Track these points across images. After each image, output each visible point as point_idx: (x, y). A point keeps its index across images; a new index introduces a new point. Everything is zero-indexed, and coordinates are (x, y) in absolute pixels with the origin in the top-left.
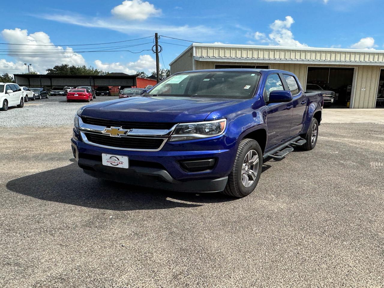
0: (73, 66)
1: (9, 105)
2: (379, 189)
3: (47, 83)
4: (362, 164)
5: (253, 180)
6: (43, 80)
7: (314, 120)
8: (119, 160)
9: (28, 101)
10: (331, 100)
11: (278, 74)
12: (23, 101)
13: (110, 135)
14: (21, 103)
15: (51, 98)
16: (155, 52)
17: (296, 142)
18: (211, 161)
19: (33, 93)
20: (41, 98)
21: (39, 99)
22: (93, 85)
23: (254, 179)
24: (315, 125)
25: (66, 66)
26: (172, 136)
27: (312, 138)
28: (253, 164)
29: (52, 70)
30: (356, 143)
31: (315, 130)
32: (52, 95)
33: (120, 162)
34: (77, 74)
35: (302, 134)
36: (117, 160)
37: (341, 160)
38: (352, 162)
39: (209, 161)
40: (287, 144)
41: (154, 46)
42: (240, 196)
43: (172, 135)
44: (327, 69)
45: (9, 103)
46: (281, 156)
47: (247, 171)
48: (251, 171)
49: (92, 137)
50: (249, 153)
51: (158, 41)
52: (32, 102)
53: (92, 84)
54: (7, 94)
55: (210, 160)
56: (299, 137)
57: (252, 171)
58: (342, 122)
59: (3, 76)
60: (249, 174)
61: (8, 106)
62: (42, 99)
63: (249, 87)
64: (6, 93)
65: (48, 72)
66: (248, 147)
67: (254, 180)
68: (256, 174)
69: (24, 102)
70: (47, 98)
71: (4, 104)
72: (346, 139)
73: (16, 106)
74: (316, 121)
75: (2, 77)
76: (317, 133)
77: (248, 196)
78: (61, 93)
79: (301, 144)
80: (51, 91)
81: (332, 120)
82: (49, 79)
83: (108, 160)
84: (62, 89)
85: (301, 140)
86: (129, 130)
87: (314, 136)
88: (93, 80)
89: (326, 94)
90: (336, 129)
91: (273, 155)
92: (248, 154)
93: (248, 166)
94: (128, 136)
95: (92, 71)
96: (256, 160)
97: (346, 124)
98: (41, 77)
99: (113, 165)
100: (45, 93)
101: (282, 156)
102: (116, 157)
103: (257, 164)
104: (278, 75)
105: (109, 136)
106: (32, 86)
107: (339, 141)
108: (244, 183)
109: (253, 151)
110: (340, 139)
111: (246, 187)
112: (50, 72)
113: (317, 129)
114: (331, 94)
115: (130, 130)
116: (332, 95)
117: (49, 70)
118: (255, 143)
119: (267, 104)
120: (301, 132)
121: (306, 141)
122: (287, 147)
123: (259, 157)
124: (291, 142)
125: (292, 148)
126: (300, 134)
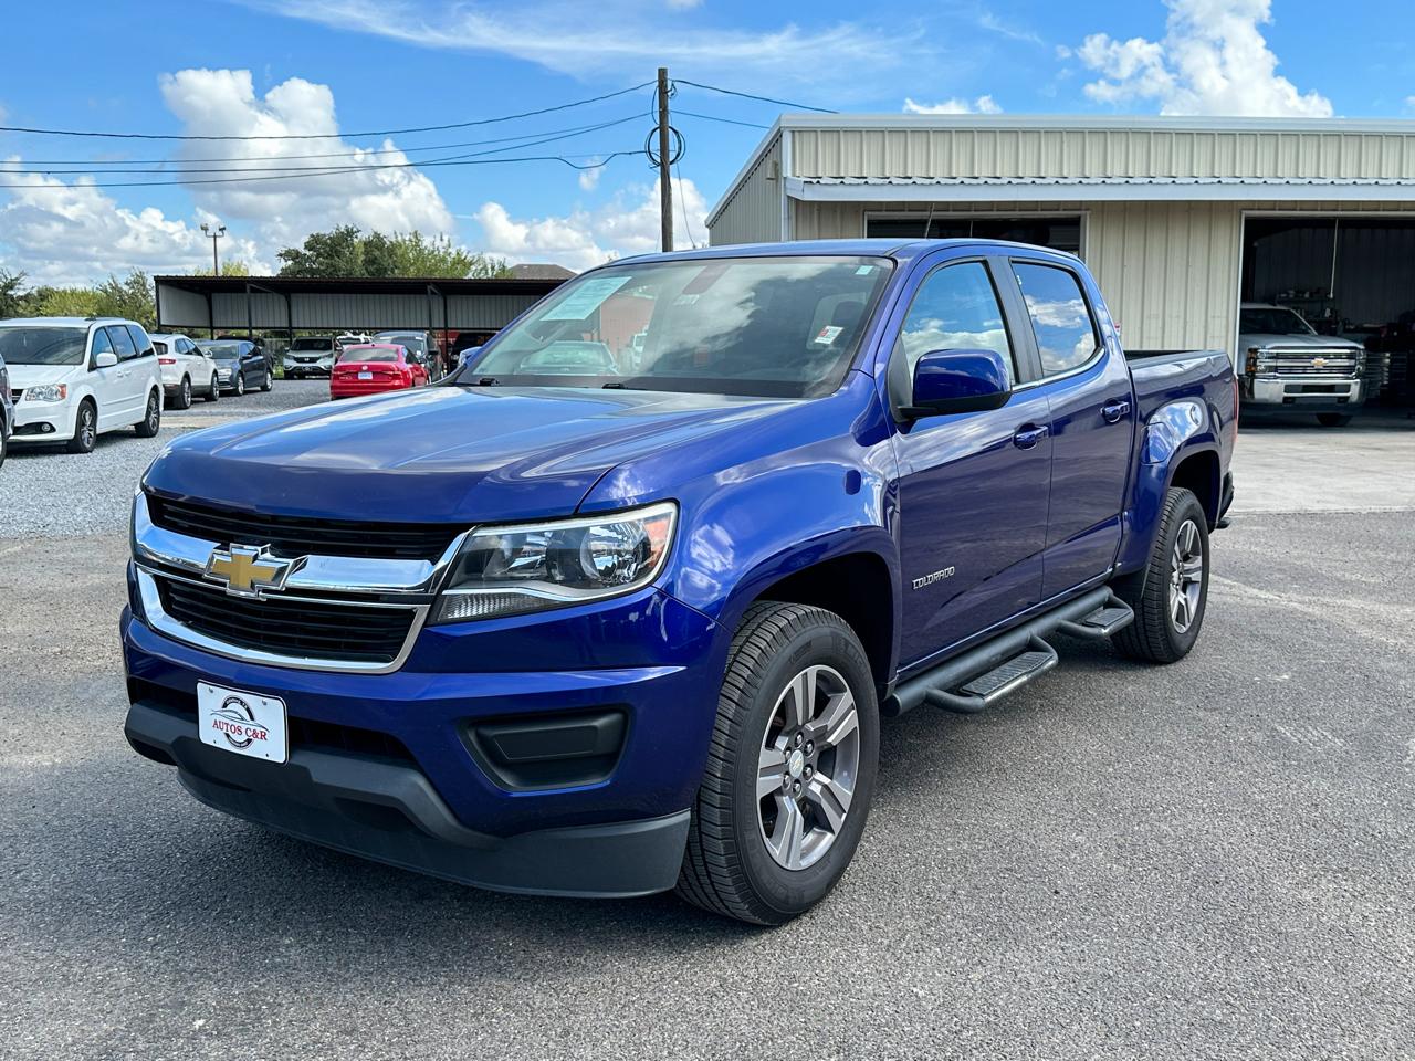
0: (377, 235)
1: (103, 427)
2: (1392, 898)
3: (273, 314)
4: (1369, 745)
5: (832, 831)
6: (257, 299)
7: (1181, 500)
8: (252, 718)
9: (193, 402)
10: (1347, 388)
11: (985, 263)
12: (157, 404)
13: (224, 585)
14: (148, 414)
15: (280, 388)
16: (659, 161)
17: (1081, 619)
18: (606, 728)
19: (213, 365)
20: (241, 388)
21: (234, 393)
22: (443, 326)
23: (837, 822)
24: (1192, 527)
25: (350, 233)
26: (445, 593)
27: (1176, 598)
28: (829, 740)
29: (298, 253)
30: (1388, 626)
31: (1195, 551)
32: (290, 375)
33: (258, 730)
34: (389, 275)
35: (1118, 578)
36: (247, 716)
37: (1285, 721)
38: (1333, 731)
39: (595, 728)
40: (1033, 630)
41: (655, 130)
42: (758, 920)
43: (445, 586)
44: (1325, 224)
45: (100, 417)
46: (981, 696)
47: (797, 781)
48: (819, 776)
49: (177, 598)
50: (796, 682)
51: (669, 108)
52: (207, 408)
53: (438, 323)
54: (95, 373)
55: (599, 723)
56: (1107, 592)
57: (826, 780)
58: (1374, 508)
59: (127, 284)
60: (809, 795)
61: (98, 432)
62: (245, 392)
63: (836, 334)
64: (93, 367)
65: (284, 264)
66: (787, 650)
67: (837, 830)
68: (845, 794)
69: (161, 408)
70: (265, 389)
71: (80, 423)
72: (1354, 603)
73: (133, 428)
74: (1191, 507)
75: (125, 288)
76: (1205, 569)
77: (805, 919)
78: (322, 364)
79: (1104, 631)
80: (288, 357)
81: (1333, 498)
82: (283, 298)
83: (219, 718)
84: (327, 346)
85: (1108, 611)
86: (291, 562)
87: (1186, 585)
88: (442, 301)
89: (1326, 356)
90: (1330, 544)
91: (950, 691)
92: (792, 689)
93: (805, 753)
94: (291, 591)
95: (443, 260)
96: (843, 719)
97: (1386, 515)
98: (253, 290)
99: (234, 743)
100: (260, 366)
101: (990, 698)
102: (242, 702)
103: (849, 738)
104: (983, 269)
105: (224, 593)
106: (221, 333)
107: (1316, 611)
108: (776, 845)
109: (820, 676)
110: (1327, 600)
111: (789, 867)
112: (290, 262)
113: (1201, 548)
114: (1350, 357)
115: (296, 564)
116: (1352, 362)
117: (287, 255)
118: (828, 626)
119: (906, 420)
120: (1114, 567)
121: (1132, 613)
122: (1031, 646)
123: (859, 704)
124: (1060, 618)
125: (1053, 650)
126: (1112, 573)
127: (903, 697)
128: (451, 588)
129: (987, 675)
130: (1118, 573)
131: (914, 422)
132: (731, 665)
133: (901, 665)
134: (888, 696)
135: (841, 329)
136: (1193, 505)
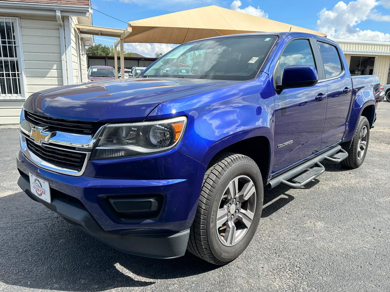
5: (247, 228)
7: (363, 120)
8: (41, 187)
11: (308, 40)
13: (34, 140)
17: (331, 156)
23: (249, 225)
26: (97, 148)
28: (245, 199)
33: (43, 191)
35: (343, 143)
36: (40, 186)
39: (151, 202)
40: (317, 160)
43: (97, 145)
46: (300, 182)
47: (233, 215)
48: (242, 210)
55: (152, 200)
56: (339, 147)
57: (244, 212)
63: (256, 60)
67: (249, 227)
79: (339, 160)
83: (34, 185)
85: (340, 153)
86: (50, 133)
93: (236, 204)
96: (249, 191)
101: (303, 184)
102: (39, 181)
103: (252, 198)
104: (308, 42)
115: (52, 134)
119: (279, 90)
120: (342, 139)
121: (348, 154)
122: (316, 165)
123: (255, 184)
124: (325, 156)
125: (323, 166)
126: (341, 142)
127: (273, 182)
128: (99, 147)
129: (302, 175)
130: (343, 141)
131: (282, 90)
132: (204, 183)
133: (273, 172)
134: (268, 183)
135: (258, 58)
136: (366, 121)
